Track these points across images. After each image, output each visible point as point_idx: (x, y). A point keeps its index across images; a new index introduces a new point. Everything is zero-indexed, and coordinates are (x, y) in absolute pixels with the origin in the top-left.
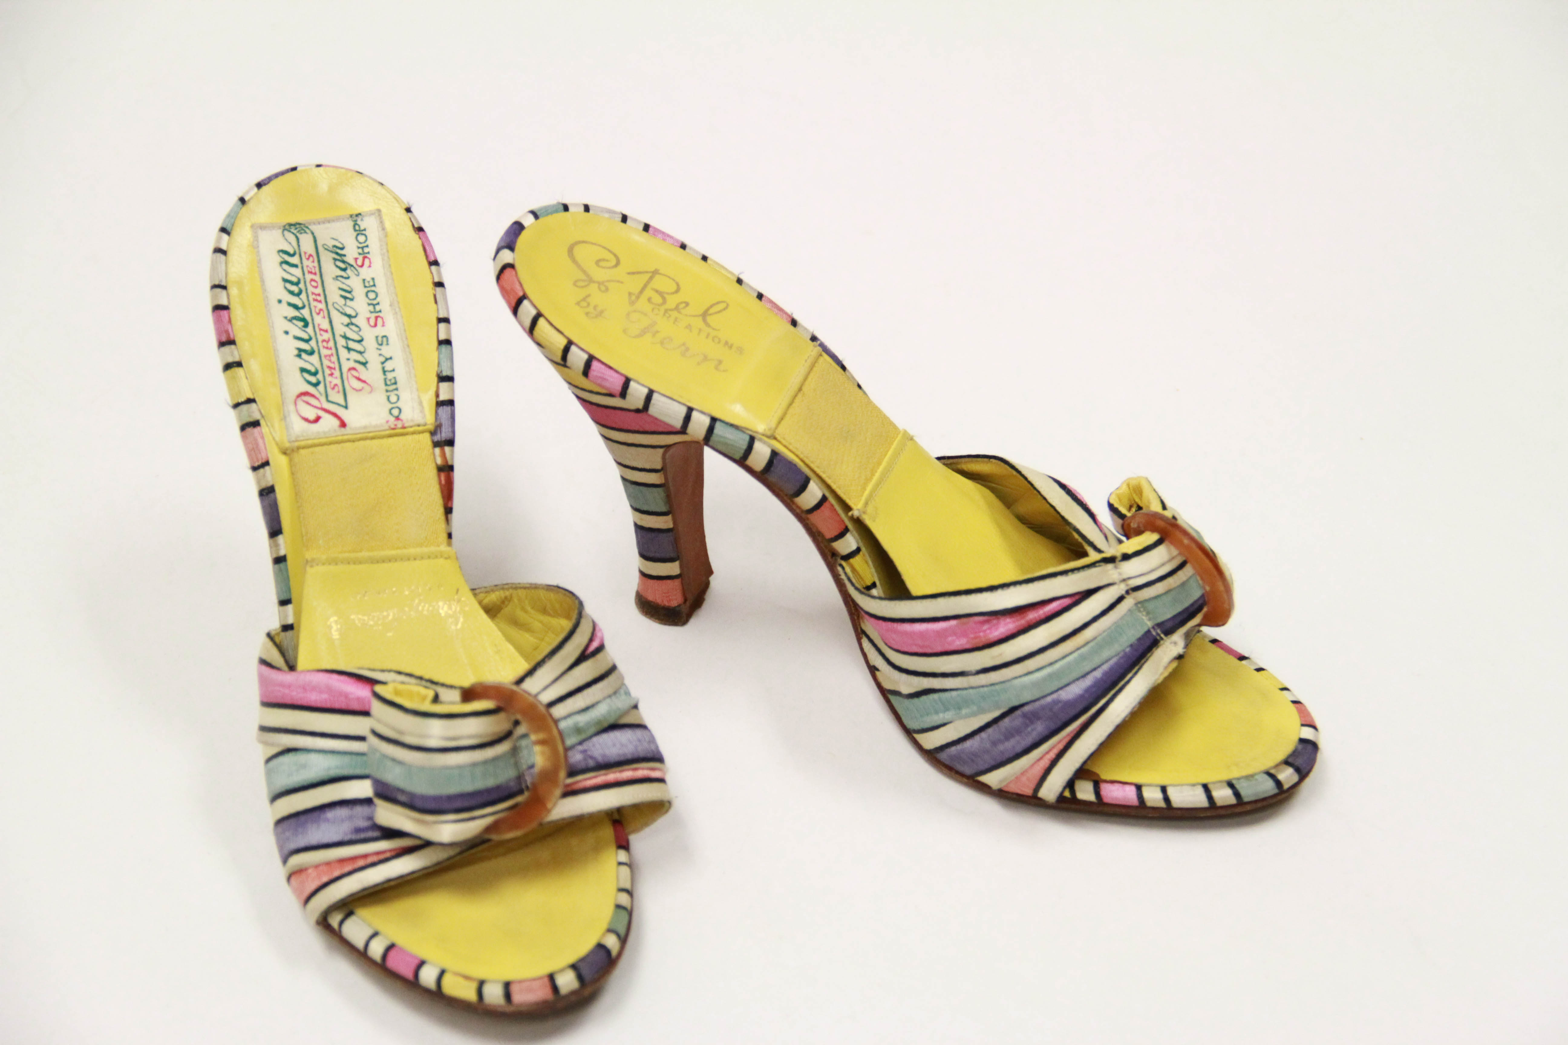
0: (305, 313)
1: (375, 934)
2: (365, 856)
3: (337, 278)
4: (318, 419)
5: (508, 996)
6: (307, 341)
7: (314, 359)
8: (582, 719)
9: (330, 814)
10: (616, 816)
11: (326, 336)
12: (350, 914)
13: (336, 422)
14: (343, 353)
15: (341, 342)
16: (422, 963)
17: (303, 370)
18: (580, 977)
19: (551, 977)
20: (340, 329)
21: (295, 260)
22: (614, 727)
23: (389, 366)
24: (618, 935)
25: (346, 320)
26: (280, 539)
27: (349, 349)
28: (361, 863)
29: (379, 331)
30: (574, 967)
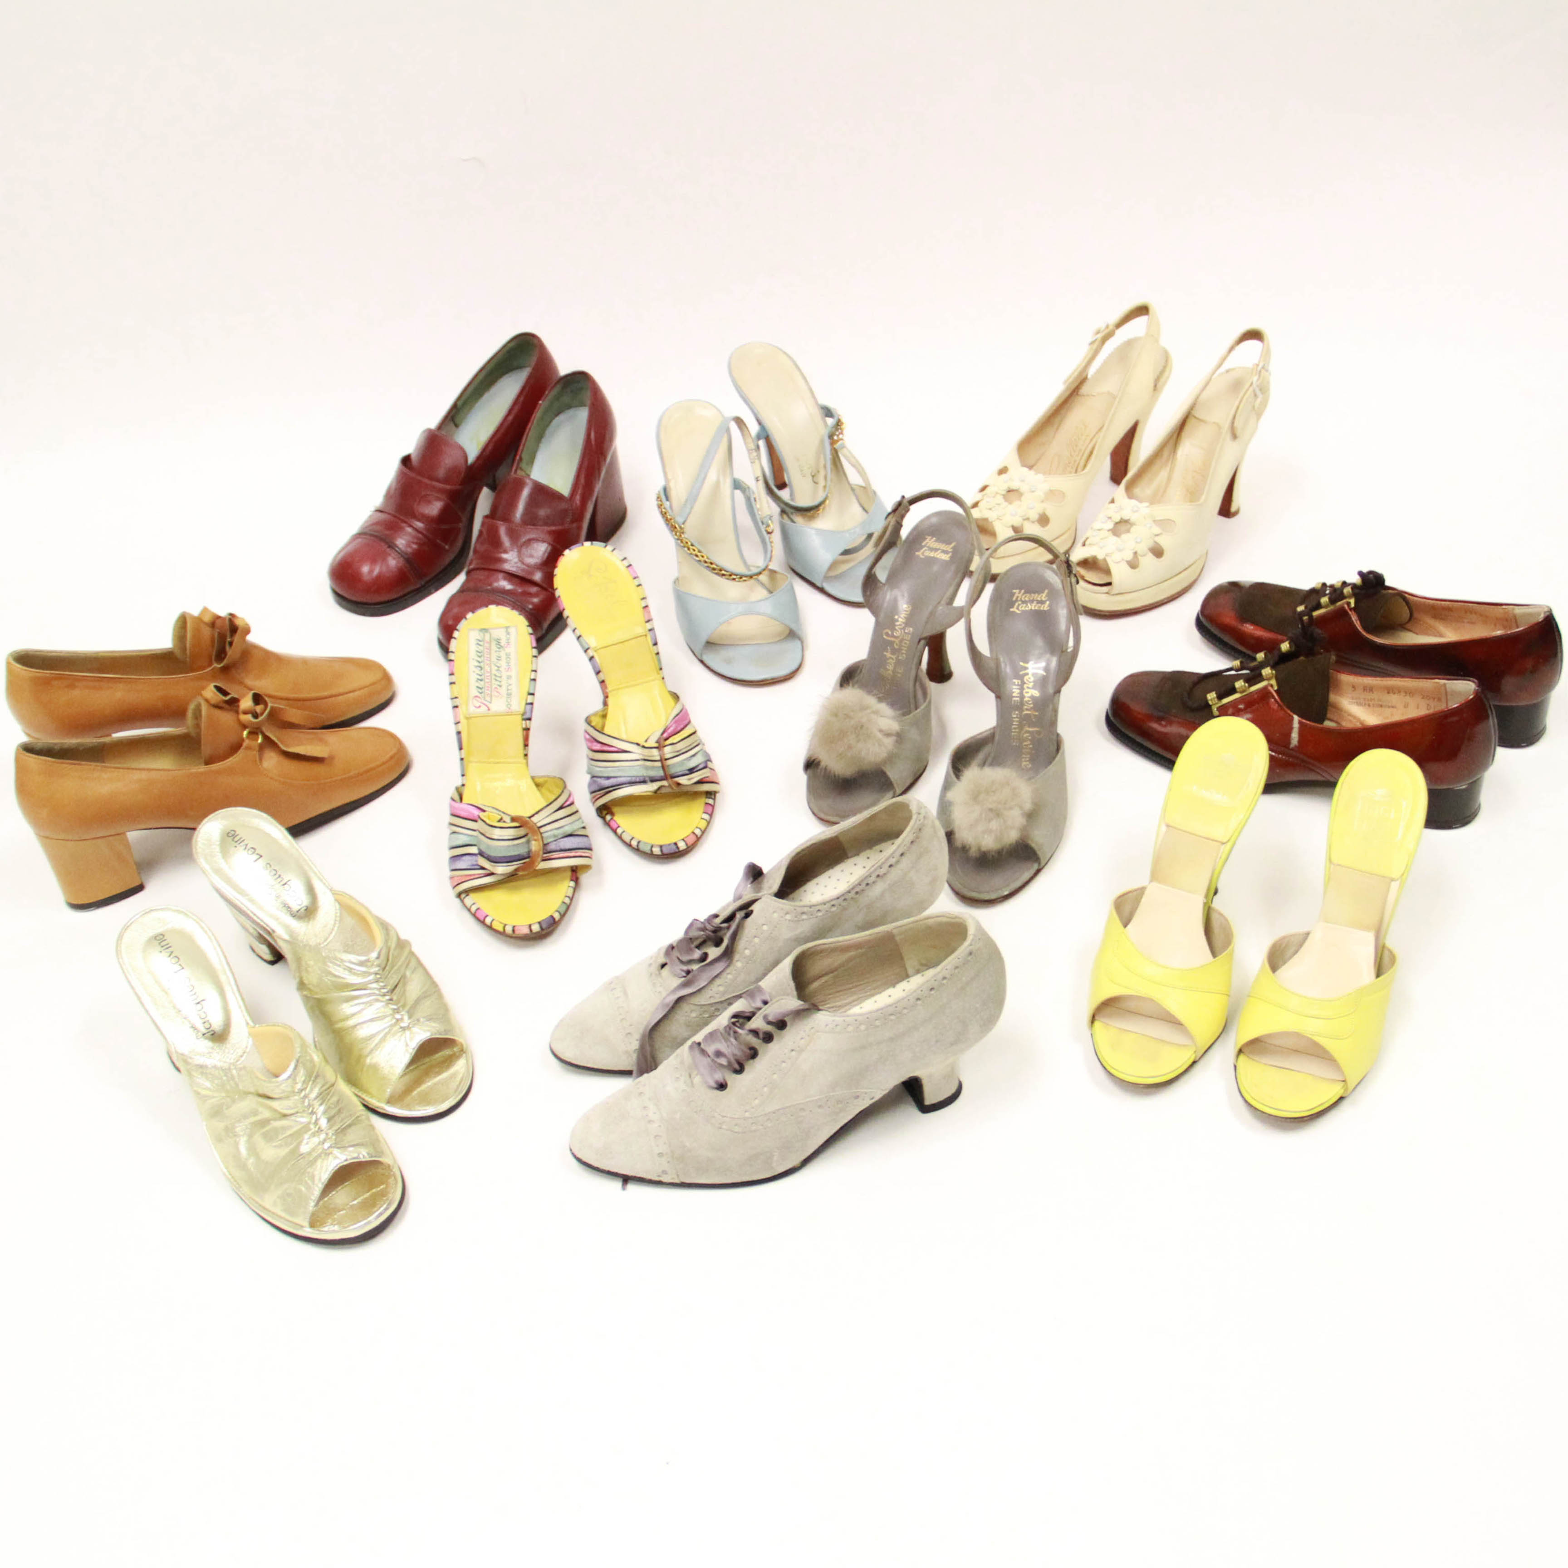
0: (482, 664)
1: (474, 904)
2: (474, 875)
3: (496, 651)
4: (480, 707)
5: (514, 931)
6: (481, 675)
7: (482, 683)
8: (556, 832)
9: (464, 858)
10: (574, 868)
11: (489, 674)
12: (467, 895)
13: (486, 708)
14: (494, 681)
15: (493, 677)
16: (487, 916)
17: (478, 687)
18: (542, 929)
19: (530, 926)
20: (494, 672)
21: (481, 643)
22: (571, 835)
23: (509, 688)
24: (560, 913)
25: (496, 668)
26: (462, 751)
27: (496, 680)
28: (472, 877)
29: (509, 674)
30: (539, 923)
